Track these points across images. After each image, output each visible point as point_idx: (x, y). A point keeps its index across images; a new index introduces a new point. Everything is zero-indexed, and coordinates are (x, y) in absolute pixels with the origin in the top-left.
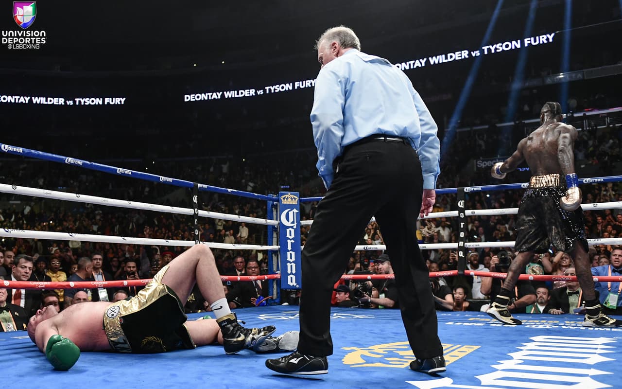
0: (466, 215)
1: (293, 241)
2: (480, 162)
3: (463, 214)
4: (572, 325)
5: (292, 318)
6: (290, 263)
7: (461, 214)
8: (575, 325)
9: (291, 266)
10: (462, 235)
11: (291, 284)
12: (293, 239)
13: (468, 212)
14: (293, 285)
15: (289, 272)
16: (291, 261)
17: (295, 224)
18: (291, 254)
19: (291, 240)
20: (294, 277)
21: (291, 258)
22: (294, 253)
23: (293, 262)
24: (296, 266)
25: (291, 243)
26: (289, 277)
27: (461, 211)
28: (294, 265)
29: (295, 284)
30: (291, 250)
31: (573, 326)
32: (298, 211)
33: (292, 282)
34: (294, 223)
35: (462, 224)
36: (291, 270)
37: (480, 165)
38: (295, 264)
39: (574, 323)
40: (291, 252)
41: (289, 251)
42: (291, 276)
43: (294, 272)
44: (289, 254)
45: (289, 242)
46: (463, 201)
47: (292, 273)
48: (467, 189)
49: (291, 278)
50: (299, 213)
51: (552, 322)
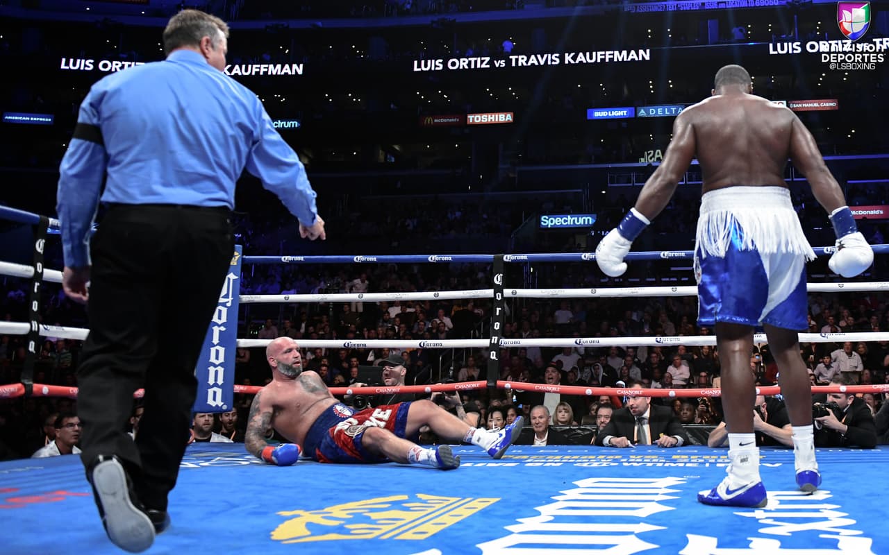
0: (505, 296)
1: (223, 329)
2: (545, 219)
3: (500, 294)
4: (638, 460)
5: (206, 464)
6: (215, 366)
7: (497, 294)
8: (641, 460)
9: (216, 372)
10: (497, 326)
11: (213, 404)
12: (223, 324)
13: (508, 292)
14: (217, 406)
15: (211, 382)
16: (217, 362)
17: (230, 299)
18: (217, 351)
19: (219, 326)
20: (219, 391)
21: (217, 358)
22: (223, 349)
23: (221, 365)
24: (224, 371)
25: (220, 331)
26: (211, 392)
27: (498, 289)
28: (221, 370)
29: (220, 403)
30: (218, 344)
31: (638, 462)
32: (236, 277)
33: (214, 399)
34: (228, 298)
35: (498, 309)
36: (216, 379)
37: (545, 222)
38: (223, 369)
39: (641, 458)
40: (218, 347)
41: (214, 346)
42: (215, 389)
43: (220, 382)
44: (213, 350)
45: (216, 330)
46: (501, 275)
47: (216, 385)
48: (508, 258)
49: (215, 393)
50: (239, 281)
51: (612, 457)
